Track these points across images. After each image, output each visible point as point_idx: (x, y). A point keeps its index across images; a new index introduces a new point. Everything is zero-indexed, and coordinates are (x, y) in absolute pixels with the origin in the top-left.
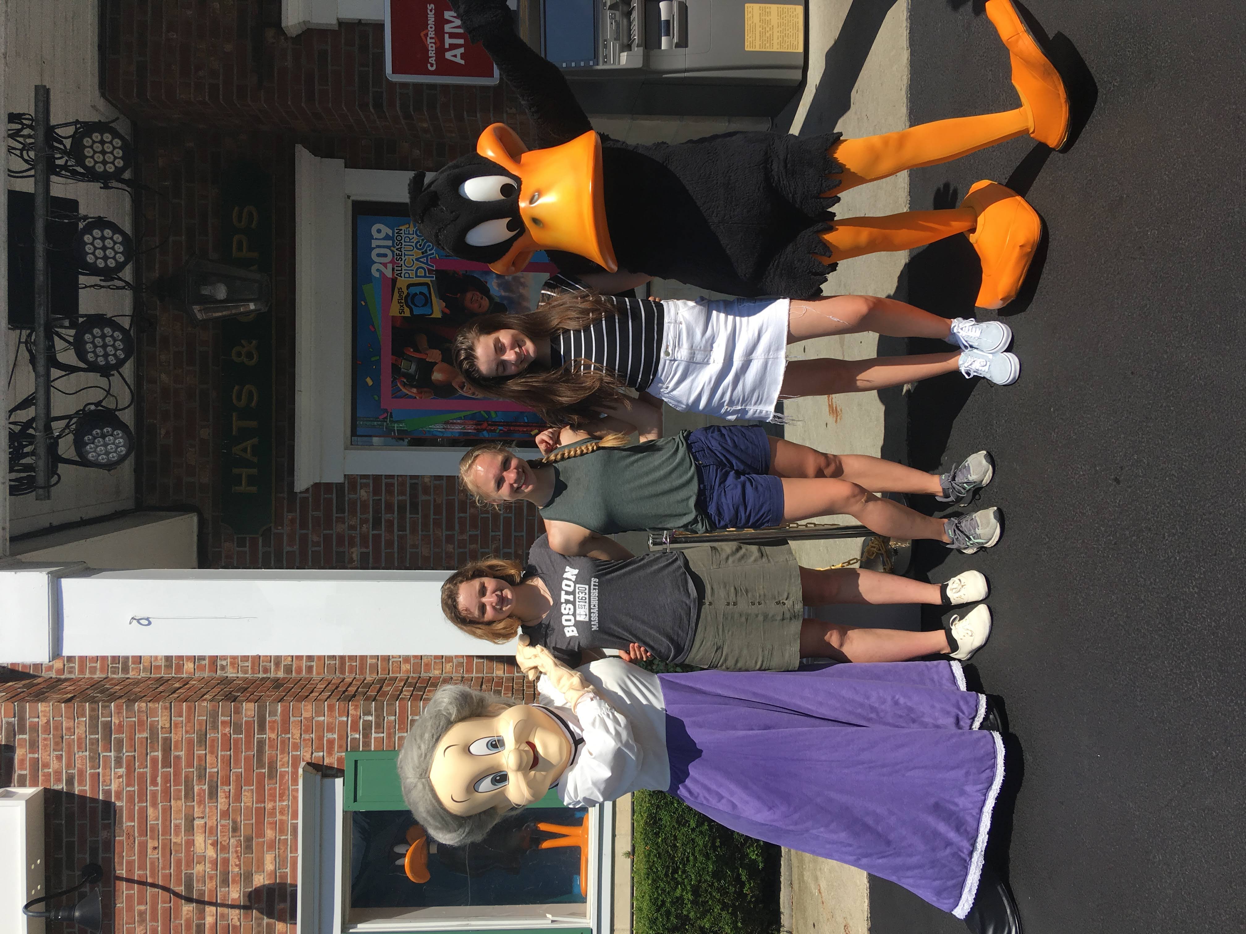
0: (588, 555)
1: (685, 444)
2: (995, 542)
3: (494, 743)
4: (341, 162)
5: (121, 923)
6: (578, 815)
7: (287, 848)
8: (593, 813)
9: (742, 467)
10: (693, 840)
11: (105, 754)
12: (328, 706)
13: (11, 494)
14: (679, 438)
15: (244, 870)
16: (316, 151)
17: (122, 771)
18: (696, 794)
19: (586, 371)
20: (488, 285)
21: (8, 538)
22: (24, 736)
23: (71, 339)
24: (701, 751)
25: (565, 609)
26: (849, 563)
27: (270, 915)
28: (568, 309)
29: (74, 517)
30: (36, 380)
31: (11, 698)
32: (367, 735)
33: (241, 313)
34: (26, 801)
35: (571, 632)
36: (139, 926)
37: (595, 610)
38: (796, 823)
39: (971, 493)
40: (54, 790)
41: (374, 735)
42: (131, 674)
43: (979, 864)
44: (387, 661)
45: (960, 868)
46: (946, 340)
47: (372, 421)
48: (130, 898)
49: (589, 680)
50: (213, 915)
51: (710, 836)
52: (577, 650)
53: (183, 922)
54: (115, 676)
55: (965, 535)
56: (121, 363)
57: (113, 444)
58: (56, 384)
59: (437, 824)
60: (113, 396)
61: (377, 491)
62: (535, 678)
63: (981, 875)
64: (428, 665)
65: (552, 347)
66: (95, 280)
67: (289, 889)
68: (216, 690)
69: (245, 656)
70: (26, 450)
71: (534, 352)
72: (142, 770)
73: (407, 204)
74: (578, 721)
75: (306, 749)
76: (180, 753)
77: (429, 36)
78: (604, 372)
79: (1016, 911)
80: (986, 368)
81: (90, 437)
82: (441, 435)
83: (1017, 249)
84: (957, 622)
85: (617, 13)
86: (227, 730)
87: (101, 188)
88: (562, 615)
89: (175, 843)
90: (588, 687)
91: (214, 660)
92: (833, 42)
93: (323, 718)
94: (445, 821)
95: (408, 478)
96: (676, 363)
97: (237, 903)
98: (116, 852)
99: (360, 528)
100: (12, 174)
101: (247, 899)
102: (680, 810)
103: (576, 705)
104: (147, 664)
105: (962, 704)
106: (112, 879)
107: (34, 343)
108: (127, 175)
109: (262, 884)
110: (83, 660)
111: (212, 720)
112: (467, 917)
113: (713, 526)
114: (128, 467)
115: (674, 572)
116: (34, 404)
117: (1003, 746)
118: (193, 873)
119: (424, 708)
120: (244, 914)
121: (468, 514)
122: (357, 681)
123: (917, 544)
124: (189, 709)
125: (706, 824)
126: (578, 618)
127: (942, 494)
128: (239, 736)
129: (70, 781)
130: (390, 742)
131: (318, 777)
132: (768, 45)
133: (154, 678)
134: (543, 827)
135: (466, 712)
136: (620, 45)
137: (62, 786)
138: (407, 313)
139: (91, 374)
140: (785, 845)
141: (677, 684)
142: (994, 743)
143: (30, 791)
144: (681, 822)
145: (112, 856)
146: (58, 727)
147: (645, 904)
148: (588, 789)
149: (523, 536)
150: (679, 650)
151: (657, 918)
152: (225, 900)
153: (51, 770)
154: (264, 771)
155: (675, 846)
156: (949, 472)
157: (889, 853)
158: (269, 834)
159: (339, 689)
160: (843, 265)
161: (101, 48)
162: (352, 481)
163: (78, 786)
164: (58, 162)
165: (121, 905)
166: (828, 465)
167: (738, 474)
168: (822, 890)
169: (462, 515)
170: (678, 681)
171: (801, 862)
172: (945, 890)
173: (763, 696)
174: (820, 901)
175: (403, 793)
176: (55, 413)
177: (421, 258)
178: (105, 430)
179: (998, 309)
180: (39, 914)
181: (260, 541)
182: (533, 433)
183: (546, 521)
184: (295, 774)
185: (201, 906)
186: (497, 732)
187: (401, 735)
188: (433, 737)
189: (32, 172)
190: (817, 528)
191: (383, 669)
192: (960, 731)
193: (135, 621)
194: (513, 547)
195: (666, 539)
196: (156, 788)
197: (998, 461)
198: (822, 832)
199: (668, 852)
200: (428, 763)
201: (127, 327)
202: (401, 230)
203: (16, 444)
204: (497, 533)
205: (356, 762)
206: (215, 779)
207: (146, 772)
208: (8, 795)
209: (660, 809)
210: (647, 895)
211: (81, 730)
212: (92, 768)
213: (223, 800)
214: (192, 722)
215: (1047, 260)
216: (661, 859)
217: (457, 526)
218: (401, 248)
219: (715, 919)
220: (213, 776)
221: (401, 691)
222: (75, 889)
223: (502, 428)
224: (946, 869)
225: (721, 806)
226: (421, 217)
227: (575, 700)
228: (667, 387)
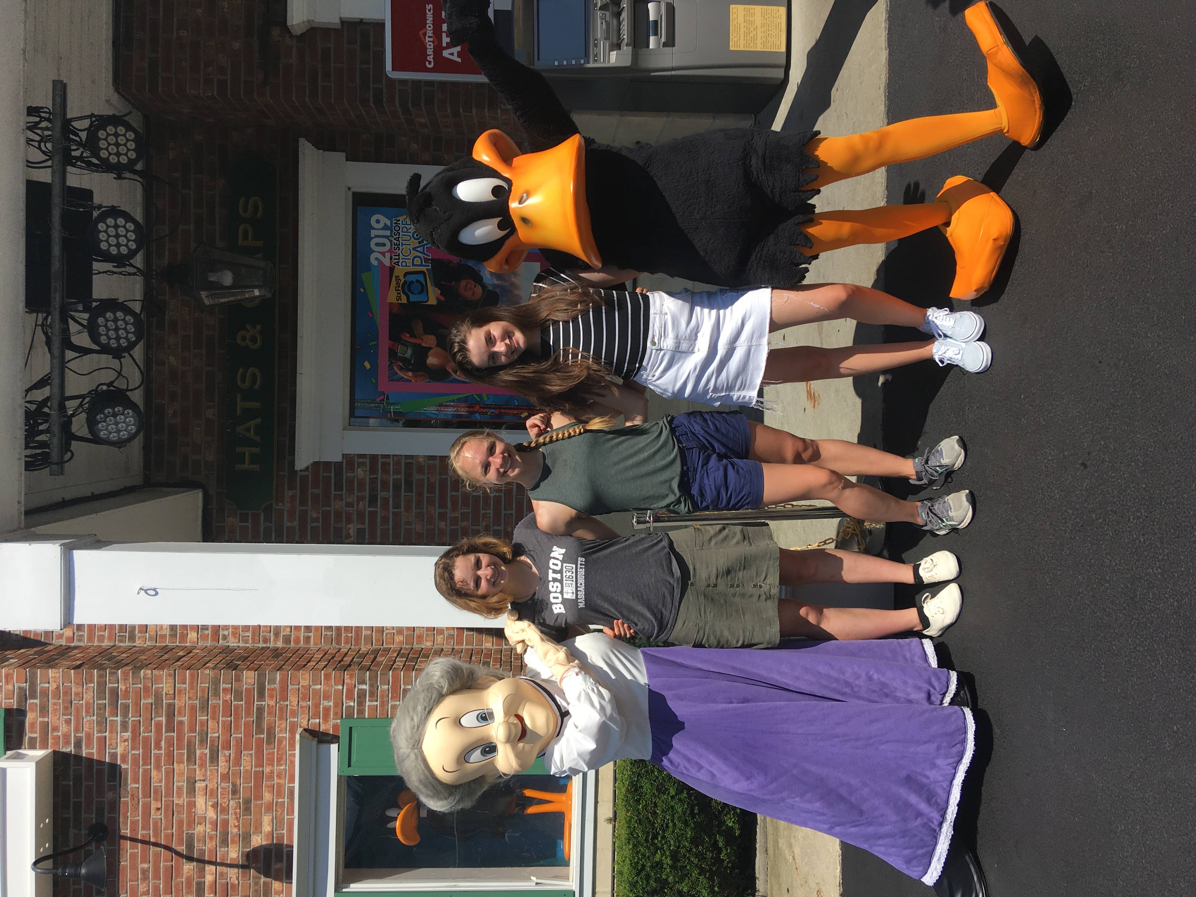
0: (574, 534)
1: (668, 428)
2: (967, 524)
3: (484, 715)
4: (343, 155)
5: (125, 880)
7: (283, 811)
8: (576, 782)
9: (723, 450)
10: (672, 807)
11: (111, 718)
12: (325, 675)
13: (26, 469)
14: (663, 422)
15: (242, 832)
16: (319, 145)
17: (128, 735)
18: (677, 764)
19: (574, 360)
20: (481, 274)
21: (23, 512)
22: (35, 701)
23: (85, 323)
24: (683, 723)
25: (553, 587)
26: (825, 542)
27: (267, 874)
28: (559, 300)
29: (86, 492)
30: (51, 361)
31: (23, 664)
32: (361, 703)
33: (247, 299)
34: (37, 763)
35: (558, 609)
36: (142, 884)
37: (582, 588)
38: (773, 793)
39: (943, 477)
40: (63, 753)
41: (368, 703)
42: (137, 642)
43: (949, 834)
44: (381, 634)
45: (930, 838)
46: (921, 329)
47: (368, 403)
48: (133, 856)
49: (574, 655)
50: (213, 874)
51: (688, 803)
52: (563, 626)
53: (184, 880)
54: (122, 644)
55: (938, 517)
56: (132, 345)
57: (124, 422)
58: (70, 365)
59: (429, 792)
60: (125, 377)
61: (373, 470)
62: (522, 652)
63: (950, 845)
64: (420, 637)
65: (542, 338)
66: (108, 266)
67: (285, 850)
68: (219, 659)
69: (246, 626)
70: (41, 428)
71: (524, 343)
72: (146, 734)
73: (404, 196)
74: (564, 695)
75: (303, 716)
76: (183, 719)
77: (428, 35)
78: (591, 360)
79: (982, 878)
80: (959, 357)
81: (103, 416)
82: (435, 416)
83: (991, 241)
84: (928, 600)
85: (607, 13)
86: (228, 697)
87: (115, 178)
88: (550, 592)
89: (177, 804)
90: (573, 662)
91: (216, 629)
92: (814, 43)
93: (320, 686)
94: (436, 790)
95: (403, 458)
96: (662, 352)
97: (236, 863)
98: (121, 812)
99: (357, 505)
100: (30, 164)
101: (245, 858)
102: (660, 778)
103: (561, 679)
104: (153, 633)
105: (933, 680)
106: (117, 838)
107: (50, 326)
108: (139, 167)
109: (260, 844)
110: (92, 628)
111: (213, 687)
112: (455, 878)
113: (696, 507)
114: (137, 444)
115: (659, 551)
116: (49, 384)
117: (973, 721)
118: (194, 834)
119: (416, 680)
120: (242, 873)
121: (460, 493)
122: (353, 651)
123: (890, 526)
124: (192, 675)
125: (685, 791)
126: (565, 596)
127: (915, 477)
128: (239, 703)
129: (78, 744)
130: (383, 710)
131: (315, 743)
132: (752, 44)
133: (159, 647)
134: (528, 793)
135: (457, 685)
136: (609, 44)
137: (70, 749)
138: (404, 300)
139: (104, 356)
140: (761, 813)
141: (659, 658)
142: (965, 718)
143: (39, 753)
144: (661, 790)
145: (117, 816)
146: (68, 692)
147: (626, 868)
148: (574, 760)
149: (512, 514)
150: (662, 627)
151: (637, 881)
152: (224, 859)
153: (60, 733)
154: (263, 736)
155: (655, 813)
156: (923, 456)
157: (860, 822)
158: (267, 796)
159: (335, 659)
160: (822, 255)
161: (115, 44)
162: (350, 460)
163: (86, 749)
164: (74, 154)
165: (125, 863)
166: (806, 449)
167: (721, 457)
168: (796, 857)
169: (454, 493)
170: (660, 656)
171: (776, 829)
172: (914, 858)
173: (742, 670)
174: (794, 867)
175: (396, 761)
176: (68, 394)
177: (418, 247)
178: (116, 409)
179: (972, 300)
180: (47, 871)
181: (262, 517)
182: (523, 416)
183: (534, 502)
184: (292, 739)
185: (201, 865)
186: (487, 704)
187: (393, 703)
188: (425, 710)
189: (49, 163)
190: (794, 508)
191: (377, 640)
192: (932, 706)
193: (142, 592)
194: (503, 525)
195: (650, 518)
196: (159, 752)
197: (969, 446)
198: (797, 802)
199: (649, 818)
200: (421, 734)
201: (138, 311)
202: (399, 220)
203: (32, 422)
204: (488, 512)
205: (351, 728)
206: (216, 744)
207: (151, 736)
208: (19, 757)
209: (641, 777)
210: (628, 859)
211: (89, 696)
212: (99, 731)
213: (223, 764)
214: (195, 689)
215: (1019, 253)
216: (641, 825)
217: (449, 505)
218: (398, 238)
219: (693, 884)
220: (214, 740)
221: (395, 662)
222: (81, 847)
223: (493, 410)
224: (916, 839)
225: (701, 775)
226: (416, 219)
227: (561, 674)
228: (653, 376)
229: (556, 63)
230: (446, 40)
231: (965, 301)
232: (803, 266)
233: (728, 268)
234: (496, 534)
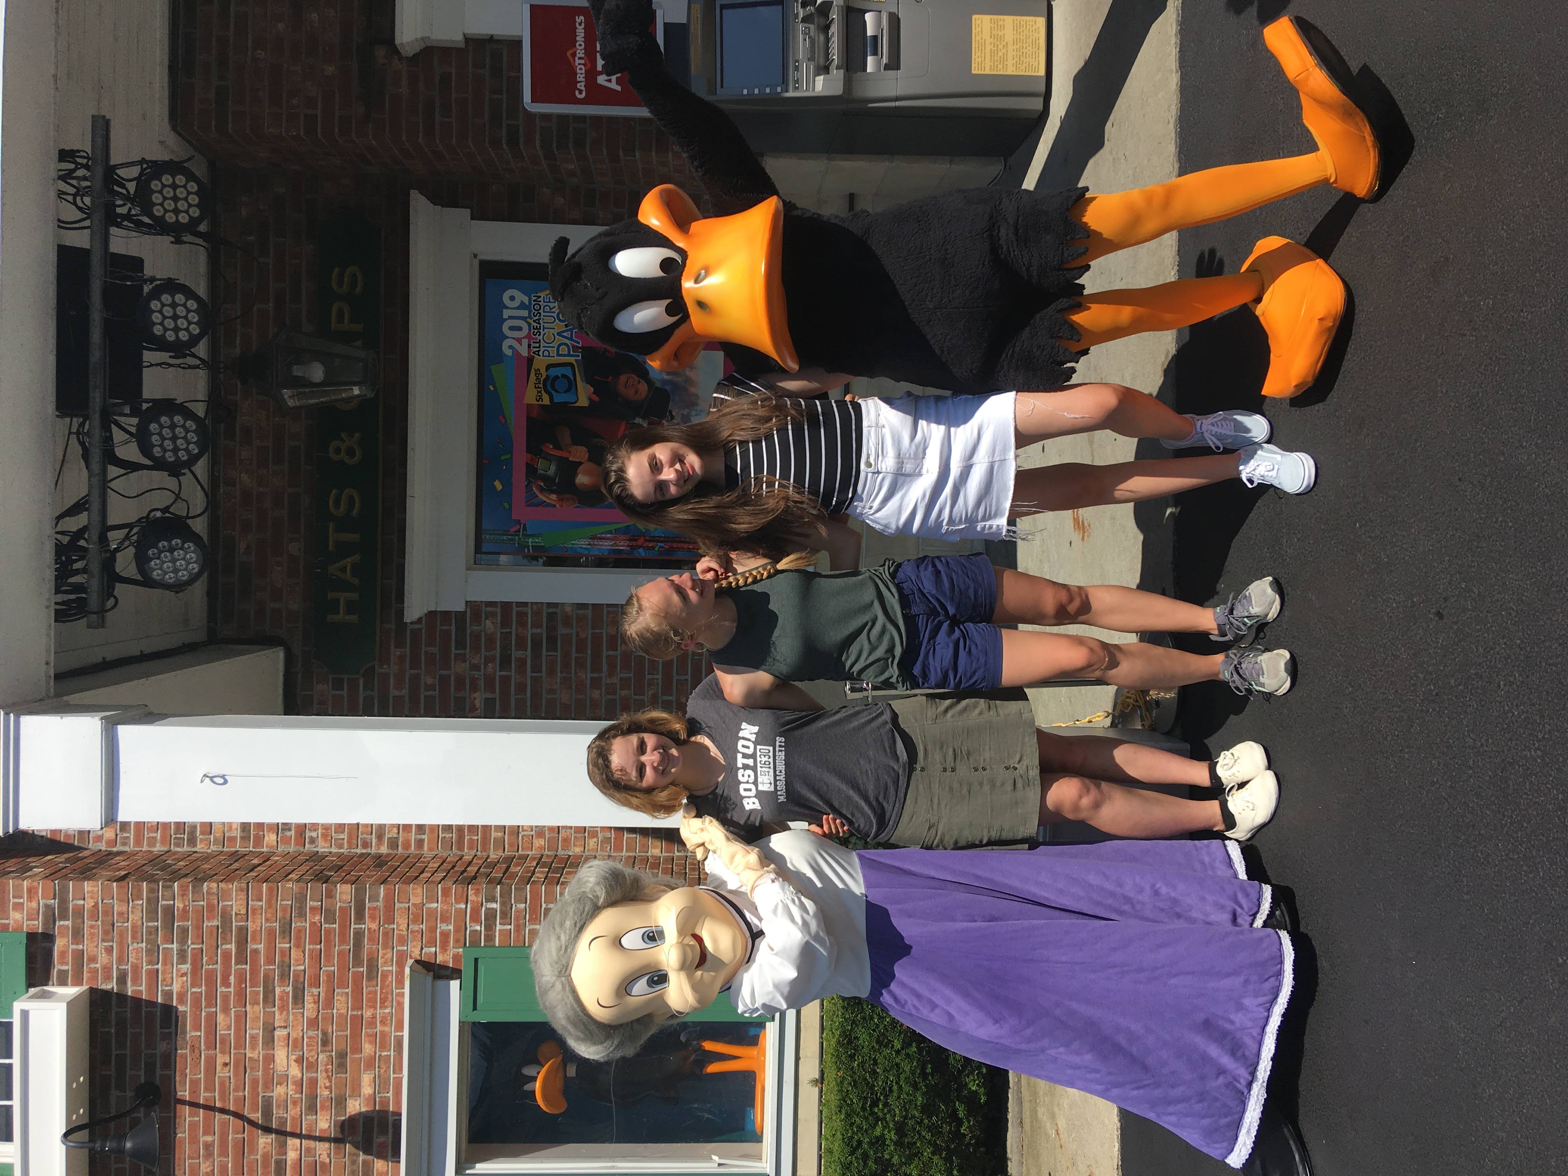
2: (1283, 692)
3: (651, 934)
4: (467, 212)
5: (183, 1157)
6: (752, 1031)
7: (389, 1067)
8: (771, 1030)
10: (898, 1065)
11: (166, 946)
12: (443, 890)
13: (57, 621)
15: (336, 1093)
16: (436, 198)
17: (186, 967)
18: (903, 1002)
19: (768, 490)
20: (648, 368)
21: (53, 675)
22: (66, 923)
23: (133, 430)
24: (910, 947)
25: (743, 776)
27: (367, 1151)
28: (745, 416)
29: (134, 650)
30: (89, 480)
31: (50, 875)
32: (490, 927)
33: (343, 400)
34: (68, 1003)
35: (751, 803)
36: (204, 1163)
37: (781, 776)
38: (1029, 1041)
39: (1254, 631)
40: (102, 990)
41: (498, 927)
42: (198, 846)
43: (1260, 1098)
44: (516, 836)
45: (1236, 1103)
47: (499, 535)
48: (194, 1126)
49: (770, 858)
50: (296, 1150)
51: (919, 1058)
52: (756, 823)
53: (259, 1157)
54: (179, 849)
55: (1245, 681)
56: (194, 459)
57: (184, 559)
58: (114, 485)
59: (579, 1033)
60: (185, 500)
61: (505, 622)
62: (703, 857)
63: (1262, 1112)
64: (566, 840)
65: (726, 463)
66: (163, 357)
67: (391, 1119)
68: (304, 868)
69: (340, 824)
70: (76, 566)
71: (702, 469)
72: (211, 967)
73: (545, 265)
74: (756, 909)
75: (415, 943)
76: (259, 946)
77: (578, 55)
78: (791, 489)
79: (1306, 1158)
80: (1274, 473)
81: (156, 551)
82: (586, 552)
83: (1317, 322)
84: (1234, 791)
85: (812, 27)
86: (317, 918)
87: (172, 242)
88: (740, 783)
89: (250, 1058)
90: (767, 866)
91: (302, 829)
92: (1083, 64)
93: (436, 905)
94: (588, 1030)
95: (545, 607)
96: (881, 476)
97: (327, 1135)
98: (178, 1069)
99: (485, 667)
100: (62, 224)
101: (338, 1129)
102: (881, 1026)
103: (753, 889)
104: (219, 835)
105: (1240, 896)
106: (173, 1101)
107: (88, 434)
108: (203, 228)
109: (358, 1111)
110: (140, 827)
111: (298, 905)
112: (612, 1157)
114: (199, 589)
115: (879, 728)
116: (87, 510)
117: (1291, 948)
118: (272, 1097)
120: (335, 1148)
121: (619, 652)
122: (479, 859)
124: (270, 890)
125: (914, 1045)
126: (760, 788)
127: (1216, 632)
128: (332, 926)
129: (122, 979)
130: (518, 936)
131: (429, 978)
132: (1000, 66)
133: (227, 852)
134: (708, 1046)
135: (617, 895)
136: (814, 66)
137: (112, 985)
138: (546, 401)
139: (155, 473)
140: (1014, 1070)
141: (881, 863)
142: (1281, 944)
143: (72, 991)
144: (883, 1042)
145: (172, 1072)
146: (108, 911)
147: (837, 1145)
148: (769, 993)
149: (687, 680)
150: (882, 822)
151: (851, 1162)
152: (311, 1131)
153: (98, 965)
154: (362, 970)
155: (875, 1072)
156: (1226, 603)
157: (1145, 1083)
158: (367, 1048)
159: (456, 869)
161: (173, 69)
162: (476, 609)
163: (132, 986)
164: (119, 210)
165: (183, 1135)
166: (1071, 600)
168: (1060, 1132)
169: (611, 653)
170: (882, 860)
171: (1034, 1094)
172: (1216, 1130)
173: (988, 880)
174: (1058, 1145)
175: (538, 993)
176: (111, 522)
177: (564, 332)
178: (173, 542)
179: (1291, 399)
180: (81, 1145)
181: (361, 681)
184: (400, 973)
185: (283, 1138)
186: (655, 920)
187: (532, 927)
188: (575, 926)
189: (87, 223)
191: (510, 845)
192: (1238, 929)
193: (207, 779)
194: (674, 694)
196: (227, 990)
197: (1287, 589)
198: (1061, 1053)
199: (866, 1079)
200: (569, 957)
201: (201, 413)
202: (539, 297)
203: (64, 558)
204: (655, 677)
205: (476, 960)
206: (302, 980)
207: (216, 969)
208: (45, 996)
209: (857, 1025)
210: (839, 1133)
211: (137, 916)
212: (149, 963)
213: (310, 1006)
214: (274, 907)
215: (1353, 337)
216: (856, 1088)
217: (605, 667)
218: (539, 320)
219: (924, 1166)
220: (299, 976)
221: (533, 873)
222: (123, 1115)
223: (662, 545)
224: (1218, 1104)
225: (935, 1017)
226: (561, 293)
227: (752, 882)
228: (871, 508)
229: (745, 92)
230: (600, 63)
231: (1281, 399)
232: (1069, 365)
233: (971, 370)
234: (666, 707)
